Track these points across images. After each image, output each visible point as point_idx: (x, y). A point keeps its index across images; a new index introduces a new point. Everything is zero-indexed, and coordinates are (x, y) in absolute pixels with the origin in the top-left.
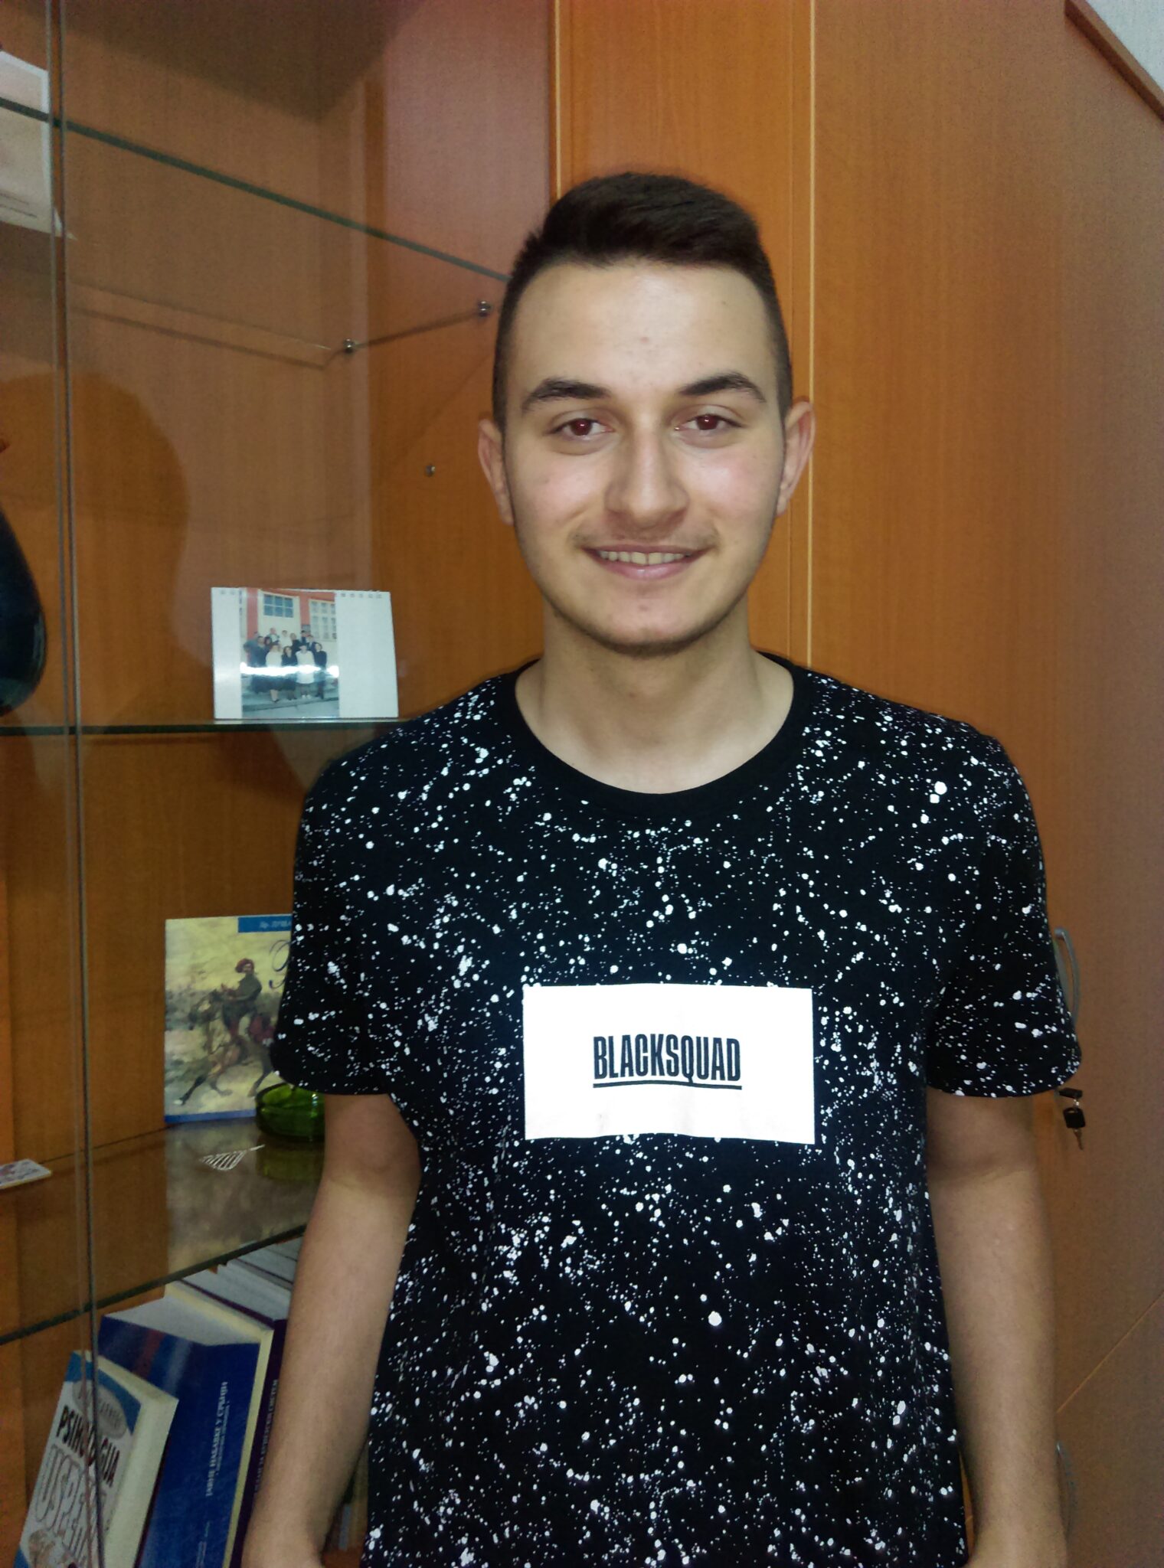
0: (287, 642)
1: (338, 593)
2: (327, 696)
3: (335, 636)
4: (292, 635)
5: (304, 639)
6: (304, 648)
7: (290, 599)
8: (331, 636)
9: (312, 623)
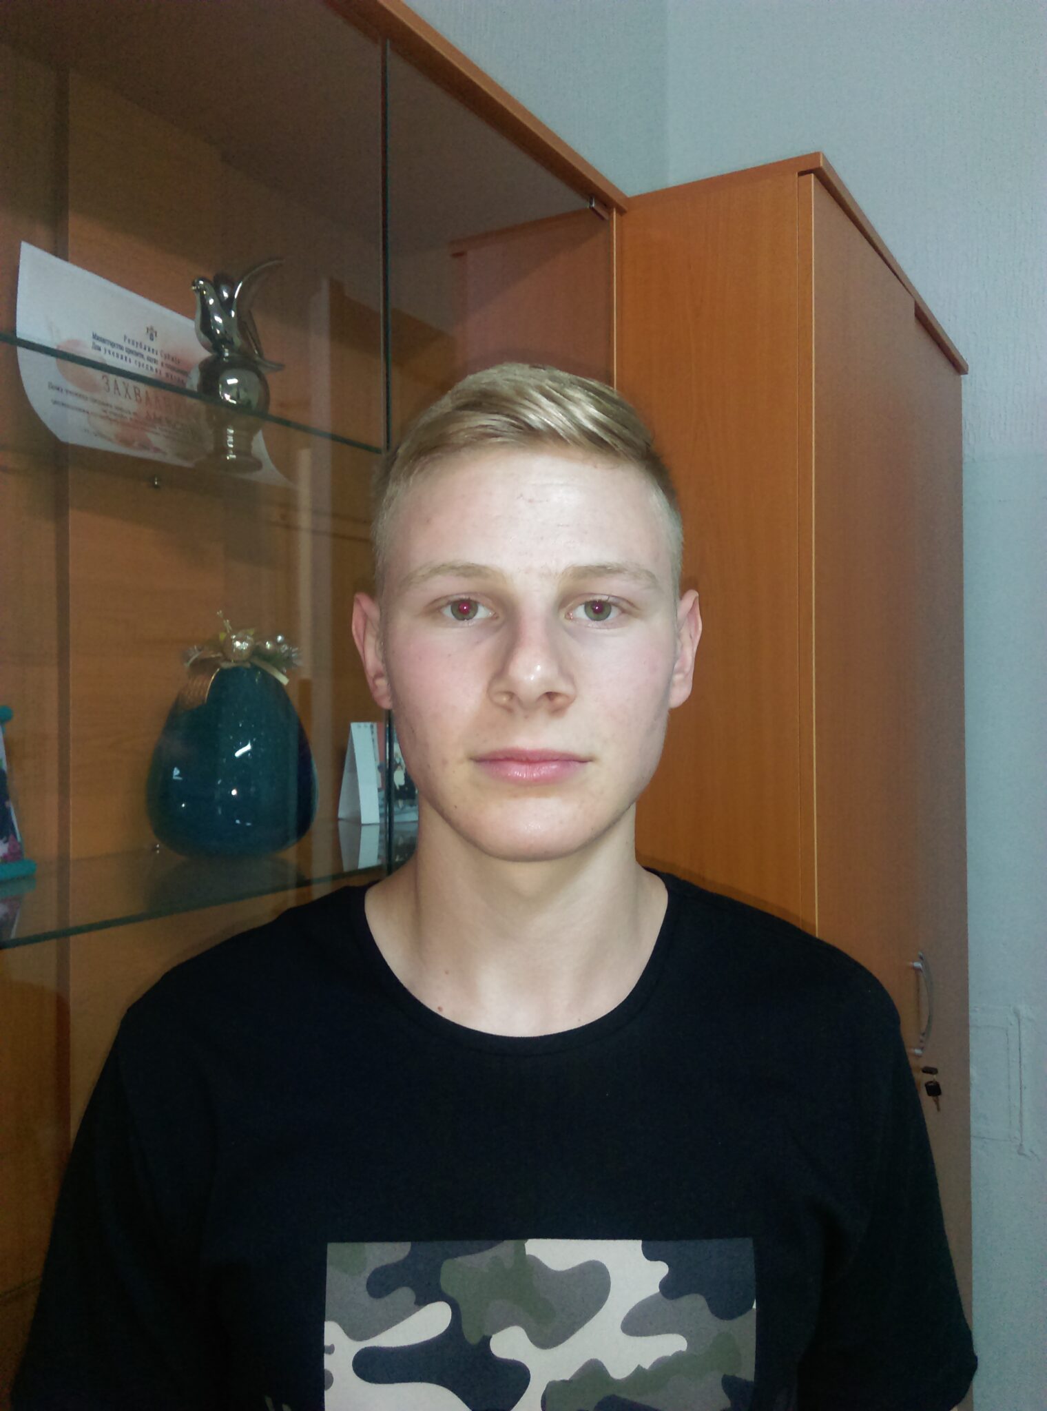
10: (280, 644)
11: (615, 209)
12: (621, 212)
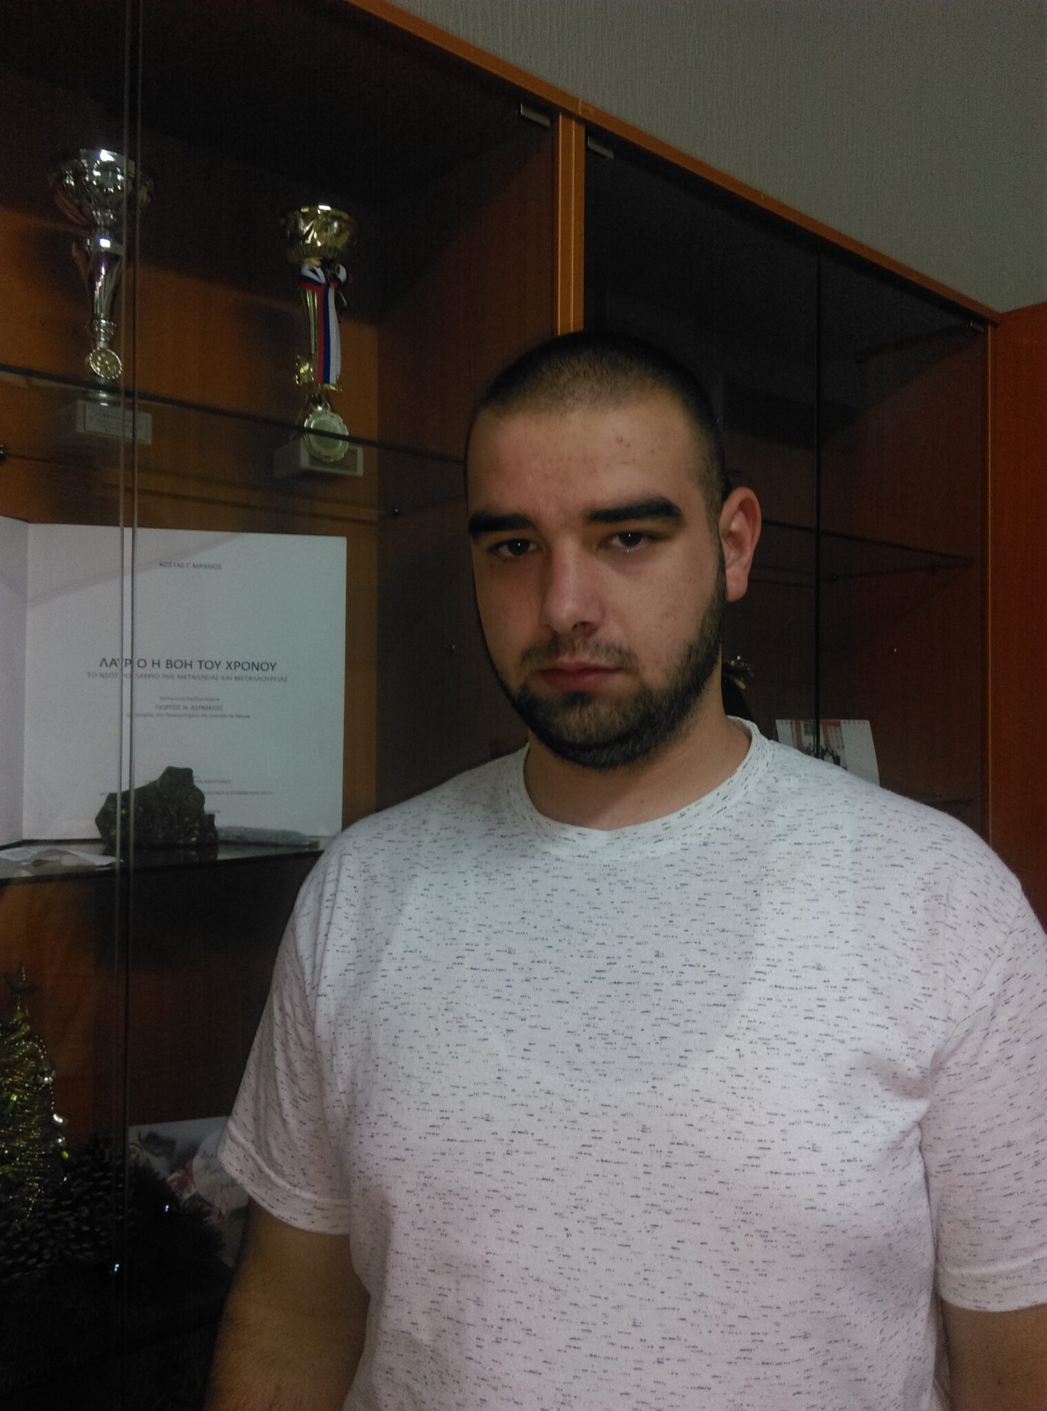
3: (843, 747)
5: (827, 749)
7: (818, 726)
8: (841, 747)
9: (829, 739)
10: (739, 661)
12: (995, 325)
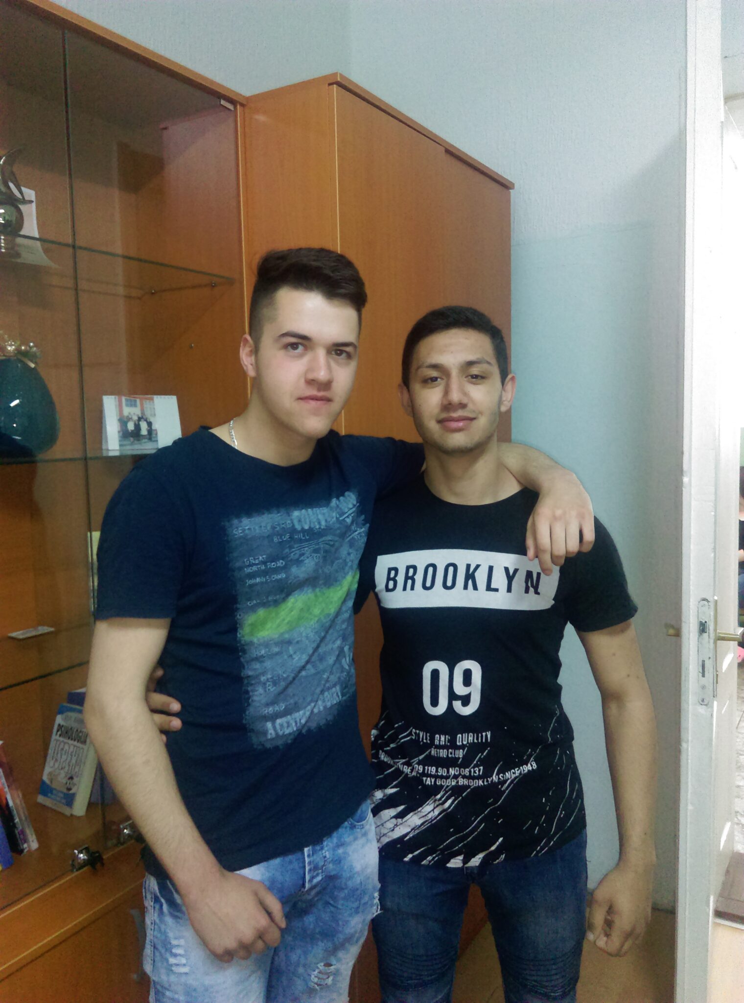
0: (135, 418)
1: (155, 397)
2: (153, 439)
4: (138, 415)
5: (142, 417)
6: (142, 420)
7: (136, 401)
8: (153, 415)
9: (145, 410)
10: (31, 347)
11: (238, 104)
12: (242, 105)
